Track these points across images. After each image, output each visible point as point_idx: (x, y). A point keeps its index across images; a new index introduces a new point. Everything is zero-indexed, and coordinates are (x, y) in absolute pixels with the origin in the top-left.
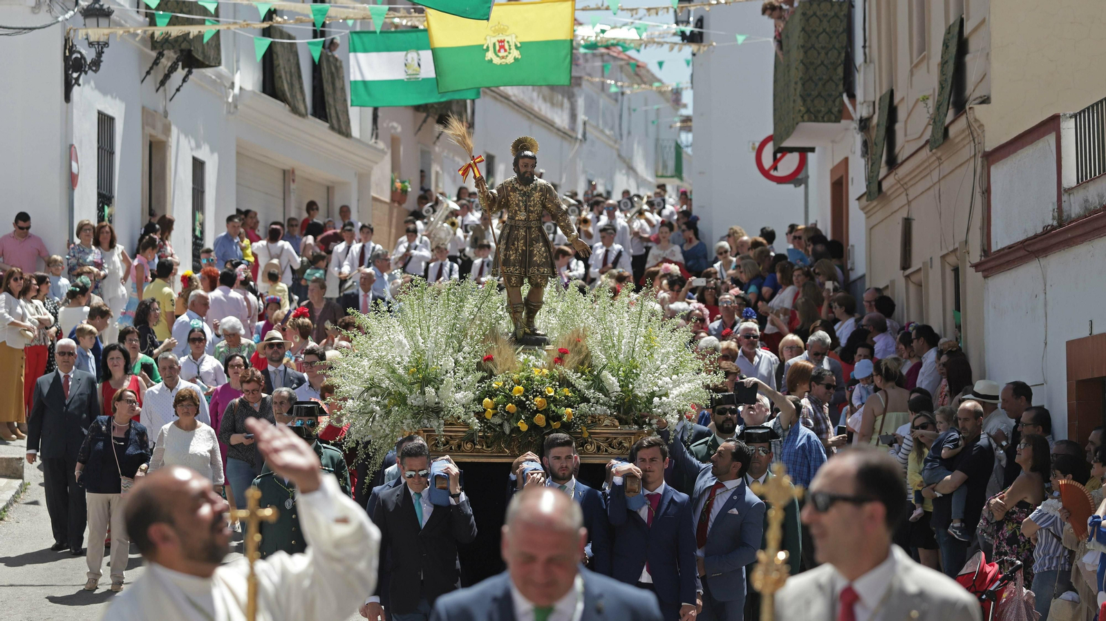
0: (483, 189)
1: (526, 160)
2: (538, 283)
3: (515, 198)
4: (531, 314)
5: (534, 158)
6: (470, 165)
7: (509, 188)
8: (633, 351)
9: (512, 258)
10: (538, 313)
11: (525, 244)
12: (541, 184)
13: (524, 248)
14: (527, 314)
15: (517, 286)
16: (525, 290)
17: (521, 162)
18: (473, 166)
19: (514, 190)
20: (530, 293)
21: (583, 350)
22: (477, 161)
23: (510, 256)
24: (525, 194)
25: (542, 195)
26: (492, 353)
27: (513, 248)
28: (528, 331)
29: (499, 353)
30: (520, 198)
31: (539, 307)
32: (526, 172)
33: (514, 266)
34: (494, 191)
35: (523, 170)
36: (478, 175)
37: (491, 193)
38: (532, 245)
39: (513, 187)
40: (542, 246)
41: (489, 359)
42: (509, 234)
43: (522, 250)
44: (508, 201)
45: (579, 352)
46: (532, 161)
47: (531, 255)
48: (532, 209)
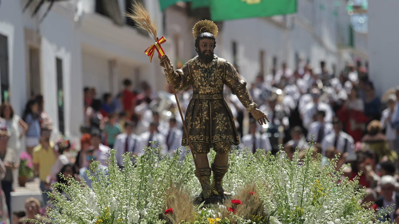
0: (167, 67)
1: (204, 40)
2: (221, 149)
3: (198, 75)
4: (219, 177)
5: (212, 38)
6: (154, 47)
7: (193, 67)
8: (302, 201)
9: (197, 127)
10: (225, 177)
11: (208, 115)
12: (220, 62)
13: (207, 118)
14: (215, 177)
15: (203, 153)
16: (211, 155)
17: (201, 42)
18: (158, 47)
19: (197, 67)
20: (216, 159)
21: (255, 201)
22: (160, 42)
23: (196, 125)
24: (206, 71)
25: (221, 72)
26: (172, 206)
27: (198, 118)
28: (216, 192)
29: (180, 207)
30: (202, 75)
31: (226, 171)
32: (205, 51)
33: (200, 134)
34: (181, 70)
35: (202, 49)
36: (162, 54)
37: (177, 72)
38: (214, 115)
39: (196, 65)
40: (224, 117)
41: (170, 211)
42: (194, 106)
43: (206, 120)
44: (193, 78)
45: (252, 203)
46: (212, 41)
47: (214, 124)
48: (213, 83)
